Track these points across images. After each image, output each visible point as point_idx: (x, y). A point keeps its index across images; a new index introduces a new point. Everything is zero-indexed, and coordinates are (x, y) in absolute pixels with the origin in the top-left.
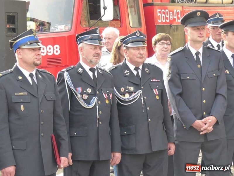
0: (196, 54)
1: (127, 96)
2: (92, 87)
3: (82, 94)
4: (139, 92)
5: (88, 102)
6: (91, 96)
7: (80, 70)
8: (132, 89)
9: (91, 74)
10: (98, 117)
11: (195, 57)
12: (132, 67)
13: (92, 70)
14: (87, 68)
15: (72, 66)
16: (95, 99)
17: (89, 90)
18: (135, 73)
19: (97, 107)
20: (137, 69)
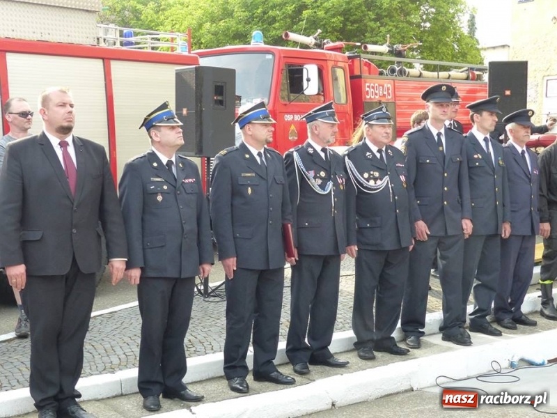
0: (437, 135)
1: (372, 183)
2: (325, 170)
3: (315, 177)
4: (386, 179)
5: (322, 187)
6: (325, 181)
7: (311, 151)
8: (377, 174)
9: (323, 155)
10: (333, 205)
11: (436, 138)
12: (374, 149)
13: (324, 150)
14: (318, 148)
15: (300, 146)
16: (330, 184)
17: (323, 174)
18: (378, 155)
19: (333, 193)
20: (380, 151)
